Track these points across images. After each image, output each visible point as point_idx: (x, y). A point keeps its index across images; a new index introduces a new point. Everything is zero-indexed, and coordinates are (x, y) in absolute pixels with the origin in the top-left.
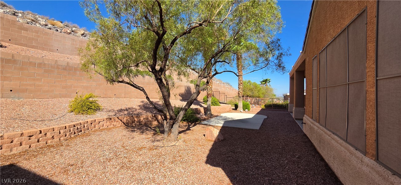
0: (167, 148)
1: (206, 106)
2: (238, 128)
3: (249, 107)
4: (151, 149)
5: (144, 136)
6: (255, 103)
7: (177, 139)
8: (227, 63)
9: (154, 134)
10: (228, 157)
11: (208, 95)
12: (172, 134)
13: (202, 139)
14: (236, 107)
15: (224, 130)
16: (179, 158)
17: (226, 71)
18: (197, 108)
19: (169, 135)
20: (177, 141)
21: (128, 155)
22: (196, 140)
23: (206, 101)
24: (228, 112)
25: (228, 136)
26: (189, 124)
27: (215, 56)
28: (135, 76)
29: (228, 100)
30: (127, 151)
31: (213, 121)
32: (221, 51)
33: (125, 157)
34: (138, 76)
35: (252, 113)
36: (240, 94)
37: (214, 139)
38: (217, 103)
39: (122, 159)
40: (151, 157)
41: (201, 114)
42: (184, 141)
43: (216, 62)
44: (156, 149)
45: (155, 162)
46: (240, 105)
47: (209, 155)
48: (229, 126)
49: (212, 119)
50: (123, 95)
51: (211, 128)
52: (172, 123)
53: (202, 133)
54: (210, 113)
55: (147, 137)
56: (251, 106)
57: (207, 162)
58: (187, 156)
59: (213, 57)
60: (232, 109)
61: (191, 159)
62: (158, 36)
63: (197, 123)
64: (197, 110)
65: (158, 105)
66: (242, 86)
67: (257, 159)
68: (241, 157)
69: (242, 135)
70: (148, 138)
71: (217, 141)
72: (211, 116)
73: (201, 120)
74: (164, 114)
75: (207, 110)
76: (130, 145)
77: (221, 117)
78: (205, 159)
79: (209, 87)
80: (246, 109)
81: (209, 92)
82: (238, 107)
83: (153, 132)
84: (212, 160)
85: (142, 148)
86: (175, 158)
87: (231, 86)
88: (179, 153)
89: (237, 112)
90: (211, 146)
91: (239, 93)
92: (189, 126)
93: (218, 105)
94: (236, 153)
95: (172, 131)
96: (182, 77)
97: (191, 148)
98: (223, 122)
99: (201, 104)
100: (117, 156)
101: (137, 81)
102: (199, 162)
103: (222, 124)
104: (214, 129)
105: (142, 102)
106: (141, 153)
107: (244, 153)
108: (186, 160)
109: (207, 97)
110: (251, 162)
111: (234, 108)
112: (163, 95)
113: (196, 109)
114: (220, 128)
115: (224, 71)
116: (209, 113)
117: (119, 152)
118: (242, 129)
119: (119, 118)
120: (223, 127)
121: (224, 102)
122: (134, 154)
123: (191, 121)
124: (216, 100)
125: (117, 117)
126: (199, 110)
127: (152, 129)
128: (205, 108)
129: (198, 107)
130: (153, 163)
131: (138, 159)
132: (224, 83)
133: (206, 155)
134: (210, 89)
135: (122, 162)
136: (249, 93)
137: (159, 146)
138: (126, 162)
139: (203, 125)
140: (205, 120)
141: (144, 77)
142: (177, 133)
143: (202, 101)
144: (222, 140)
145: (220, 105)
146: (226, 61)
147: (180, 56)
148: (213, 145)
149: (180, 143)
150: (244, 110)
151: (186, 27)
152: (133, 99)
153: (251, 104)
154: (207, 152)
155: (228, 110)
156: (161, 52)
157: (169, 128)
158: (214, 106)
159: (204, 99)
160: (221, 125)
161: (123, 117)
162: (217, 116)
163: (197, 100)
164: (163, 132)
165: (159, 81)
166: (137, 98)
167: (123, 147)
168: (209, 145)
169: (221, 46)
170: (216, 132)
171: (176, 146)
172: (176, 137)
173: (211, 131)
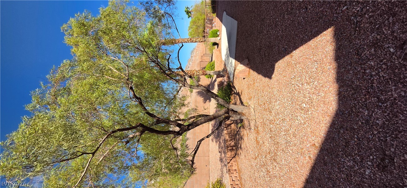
0: (256, 117)
1: (215, 76)
2: (236, 43)
3: (215, 30)
4: (258, 132)
5: (245, 138)
6: (211, 24)
7: (248, 106)
8: (169, 57)
9: (244, 128)
10: (265, 56)
11: (203, 74)
12: (243, 112)
13: (248, 81)
14: (215, 44)
15: (239, 58)
16: (267, 105)
17: (178, 58)
18: (218, 84)
19: (244, 115)
20: (250, 107)
21: (263, 154)
22: (248, 88)
23: (210, 76)
24: (220, 53)
25: (245, 54)
26: (233, 94)
27: (162, 70)
28: (187, 147)
29: (208, 52)
30: (259, 155)
31: (230, 69)
32: (157, 64)
33: (265, 157)
34: (187, 145)
35: (221, 27)
36: (202, 40)
37: (248, 69)
38: (212, 64)
39: (267, 161)
40: (265, 132)
41: (223, 81)
42: (250, 99)
43: (169, 69)
44: (258, 128)
45: (270, 129)
46: (213, 40)
47: (263, 75)
48: (235, 53)
49: (228, 69)
50: (206, 158)
51: (237, 72)
52: (232, 112)
53: (242, 80)
54: (222, 71)
55: (246, 135)
56: (214, 28)
57: (270, 77)
58: (265, 97)
59: (164, 72)
60: (218, 48)
61: (267, 93)
62: (145, 131)
63: (232, 85)
64: (220, 84)
65: (215, 124)
66: (194, 39)
67: (267, 25)
68: (266, 42)
69: (243, 39)
70: (248, 135)
71: (250, 66)
72: (225, 70)
73: (229, 81)
74: (223, 120)
75: (219, 75)
76: (254, 152)
77: (225, 60)
78: (267, 79)
79: (196, 73)
80: (217, 34)
81: (201, 73)
82: (215, 42)
83: (242, 129)
84: (268, 72)
85: (257, 140)
86: (266, 109)
87: (194, 49)
88: (261, 105)
89: (220, 43)
90: (255, 72)
91: (200, 41)
92: (235, 93)
93: (214, 63)
94: (261, 46)
95: (240, 111)
96: (186, 102)
97: (257, 93)
98: (231, 58)
99: (213, 81)
100: (265, 165)
101: (192, 145)
102: (270, 86)
103: (233, 59)
104: (238, 69)
105: (212, 140)
106: (261, 142)
107: (261, 39)
108: (268, 98)
109: (206, 75)
110: (270, 32)
111: (216, 46)
112: (204, 123)
113: (219, 86)
114: (237, 62)
115: (179, 60)
116: (222, 73)
117: (261, 163)
118: (237, 39)
119: (229, 162)
120: (236, 59)
121: (211, 57)
122: (263, 148)
123: (230, 91)
124: (209, 66)
125: (228, 163)
126: (219, 82)
127: (239, 130)
128: (218, 77)
129: (216, 84)
130: (271, 131)
131: (267, 145)
132: (192, 57)
133: (263, 78)
134: (197, 72)
135: (270, 160)
136: (201, 29)
137: (254, 124)
138: (270, 156)
139: (234, 80)
140: (229, 77)
141: (188, 139)
142: (242, 107)
143: (210, 80)
144: (249, 61)
145: (214, 61)
146: (167, 58)
147: (165, 105)
148: (254, 70)
149: (252, 103)
150: (218, 36)
151: (134, 102)
152: (210, 149)
153: (212, 28)
154: (260, 76)
155: (219, 52)
156: (161, 127)
157: (237, 114)
158: (214, 67)
159: (208, 78)
160: (234, 61)
161: (228, 158)
162: (225, 65)
163: (209, 84)
164: (242, 121)
165: (190, 127)
166: (209, 145)
167: (256, 158)
168: (254, 74)
169: (153, 64)
170: (241, 67)
171: (255, 107)
172: (246, 107)
173: (239, 72)
